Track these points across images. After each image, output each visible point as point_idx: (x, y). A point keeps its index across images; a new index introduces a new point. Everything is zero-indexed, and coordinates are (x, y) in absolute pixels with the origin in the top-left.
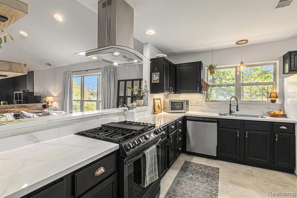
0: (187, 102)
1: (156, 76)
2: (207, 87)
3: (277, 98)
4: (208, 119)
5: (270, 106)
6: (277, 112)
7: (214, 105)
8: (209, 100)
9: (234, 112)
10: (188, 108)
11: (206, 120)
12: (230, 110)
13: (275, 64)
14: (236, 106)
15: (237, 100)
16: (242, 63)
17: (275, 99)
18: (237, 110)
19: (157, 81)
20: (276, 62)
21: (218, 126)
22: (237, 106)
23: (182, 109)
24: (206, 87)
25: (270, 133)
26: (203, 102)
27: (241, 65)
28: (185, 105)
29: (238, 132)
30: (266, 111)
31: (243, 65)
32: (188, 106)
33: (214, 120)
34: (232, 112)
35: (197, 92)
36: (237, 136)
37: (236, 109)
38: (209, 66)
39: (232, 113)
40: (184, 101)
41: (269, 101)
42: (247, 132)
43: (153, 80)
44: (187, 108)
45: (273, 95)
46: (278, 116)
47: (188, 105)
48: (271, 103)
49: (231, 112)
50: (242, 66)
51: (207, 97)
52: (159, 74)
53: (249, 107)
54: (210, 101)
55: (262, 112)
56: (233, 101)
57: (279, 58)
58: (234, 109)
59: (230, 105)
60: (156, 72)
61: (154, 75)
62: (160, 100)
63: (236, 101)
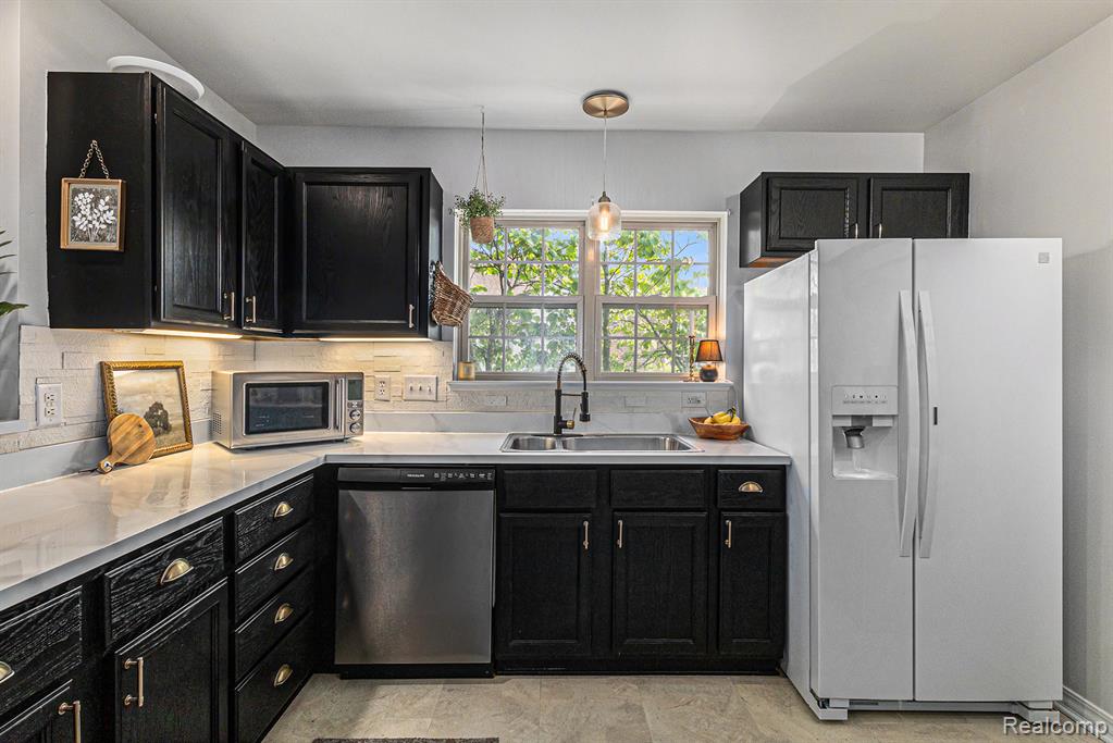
0: (356, 384)
1: (95, 202)
2: (459, 303)
3: (721, 360)
4: (450, 475)
5: (698, 395)
6: (723, 419)
7: (492, 394)
8: (469, 370)
9: (572, 427)
10: (361, 415)
11: (443, 479)
12: (558, 418)
13: (715, 225)
14: (580, 400)
15: (584, 372)
16: (604, 198)
17: (712, 365)
18: (585, 418)
19: (102, 238)
20: (719, 219)
21: (501, 507)
22: (585, 396)
23: (325, 425)
24: (454, 305)
25: (704, 514)
26: (443, 385)
27: (601, 208)
28: (340, 399)
29: (586, 524)
30: (684, 416)
31: (608, 209)
32: (361, 406)
33: (482, 475)
34: (566, 427)
35: (403, 331)
36: (580, 545)
37: (579, 412)
38: (467, 199)
39: (564, 431)
40: (337, 376)
41: (697, 374)
42: (621, 522)
43: (74, 229)
44: (351, 416)
45: (708, 347)
46: (728, 434)
47: (361, 398)
48: (701, 382)
49: (560, 424)
50: (604, 212)
51: (462, 357)
52: (118, 188)
53: (630, 402)
54: (473, 375)
55: (674, 420)
56: (572, 377)
57: (728, 200)
58: (571, 412)
59: (559, 393)
60: (94, 172)
61: (76, 192)
62: (173, 375)
63: (581, 375)
